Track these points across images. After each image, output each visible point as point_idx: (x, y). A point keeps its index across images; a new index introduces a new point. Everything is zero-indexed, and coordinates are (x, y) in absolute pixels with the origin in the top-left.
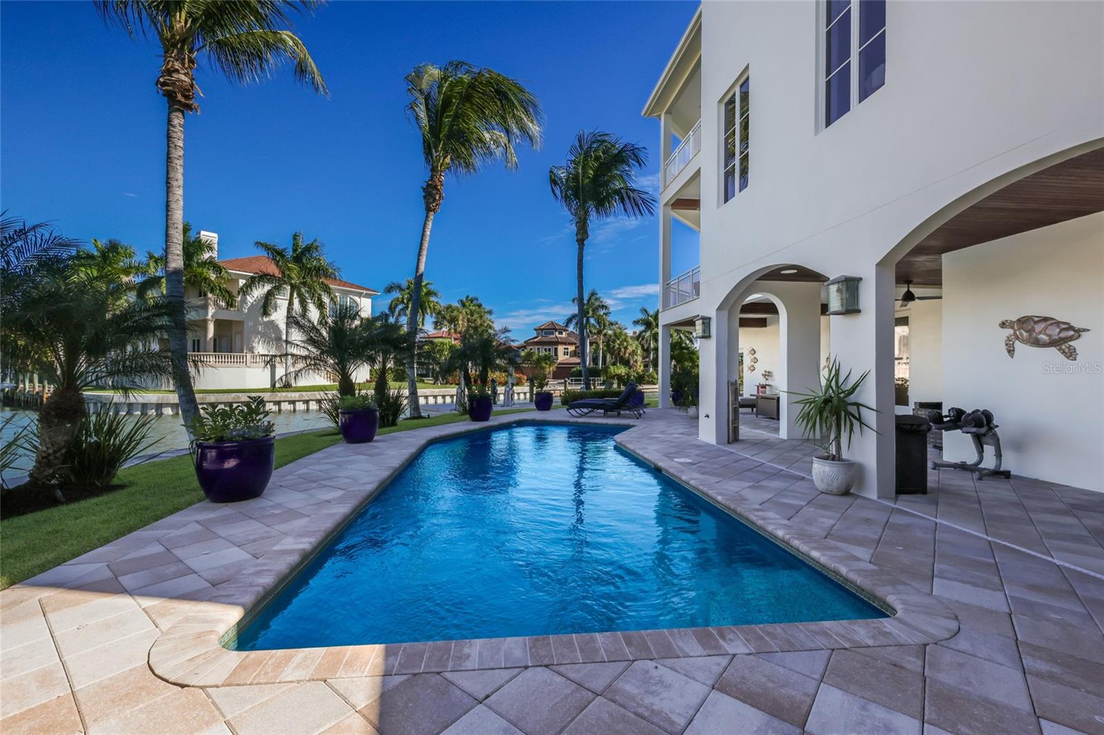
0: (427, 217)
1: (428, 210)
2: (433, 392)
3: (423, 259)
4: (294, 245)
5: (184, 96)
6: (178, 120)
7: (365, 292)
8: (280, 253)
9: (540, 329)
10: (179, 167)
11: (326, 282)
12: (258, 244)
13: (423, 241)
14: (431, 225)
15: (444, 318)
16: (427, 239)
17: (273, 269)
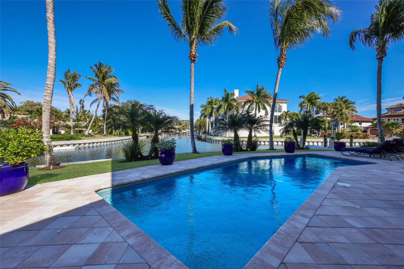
0: (279, 70)
1: (279, 67)
2: (311, 140)
3: (277, 87)
4: (257, 89)
5: (193, 58)
6: (193, 64)
7: (284, 101)
8: (252, 93)
9: (390, 108)
10: (193, 77)
11: (268, 100)
12: (246, 91)
13: (277, 80)
14: (280, 73)
15: (320, 108)
16: (279, 79)
17: (251, 98)
